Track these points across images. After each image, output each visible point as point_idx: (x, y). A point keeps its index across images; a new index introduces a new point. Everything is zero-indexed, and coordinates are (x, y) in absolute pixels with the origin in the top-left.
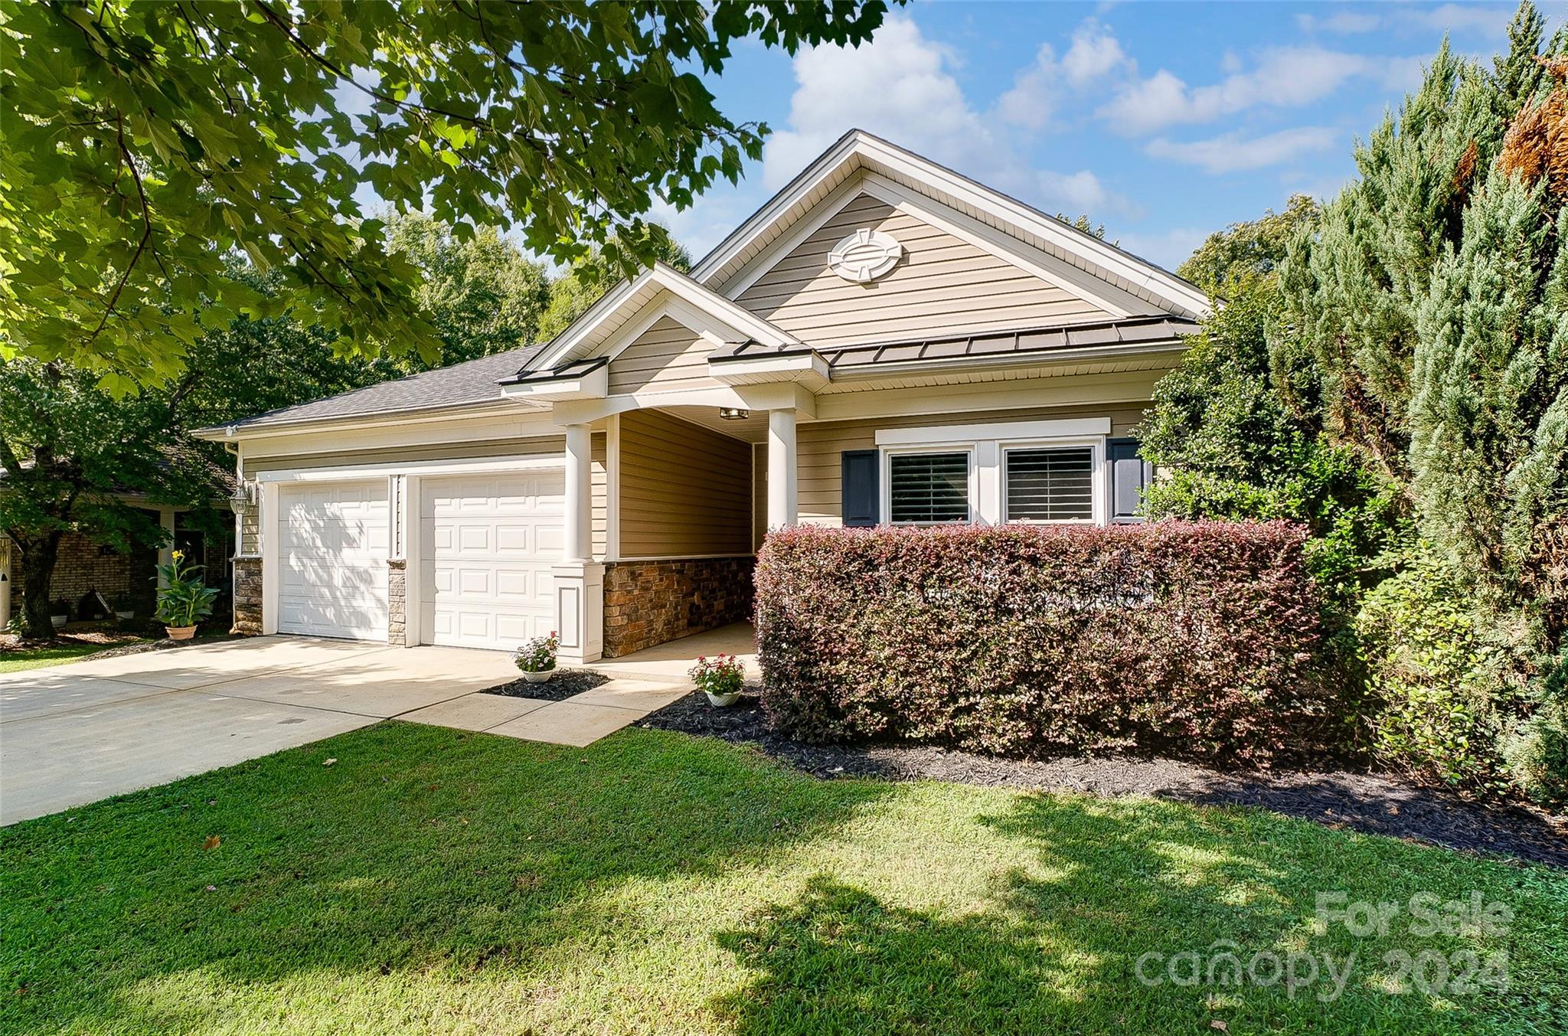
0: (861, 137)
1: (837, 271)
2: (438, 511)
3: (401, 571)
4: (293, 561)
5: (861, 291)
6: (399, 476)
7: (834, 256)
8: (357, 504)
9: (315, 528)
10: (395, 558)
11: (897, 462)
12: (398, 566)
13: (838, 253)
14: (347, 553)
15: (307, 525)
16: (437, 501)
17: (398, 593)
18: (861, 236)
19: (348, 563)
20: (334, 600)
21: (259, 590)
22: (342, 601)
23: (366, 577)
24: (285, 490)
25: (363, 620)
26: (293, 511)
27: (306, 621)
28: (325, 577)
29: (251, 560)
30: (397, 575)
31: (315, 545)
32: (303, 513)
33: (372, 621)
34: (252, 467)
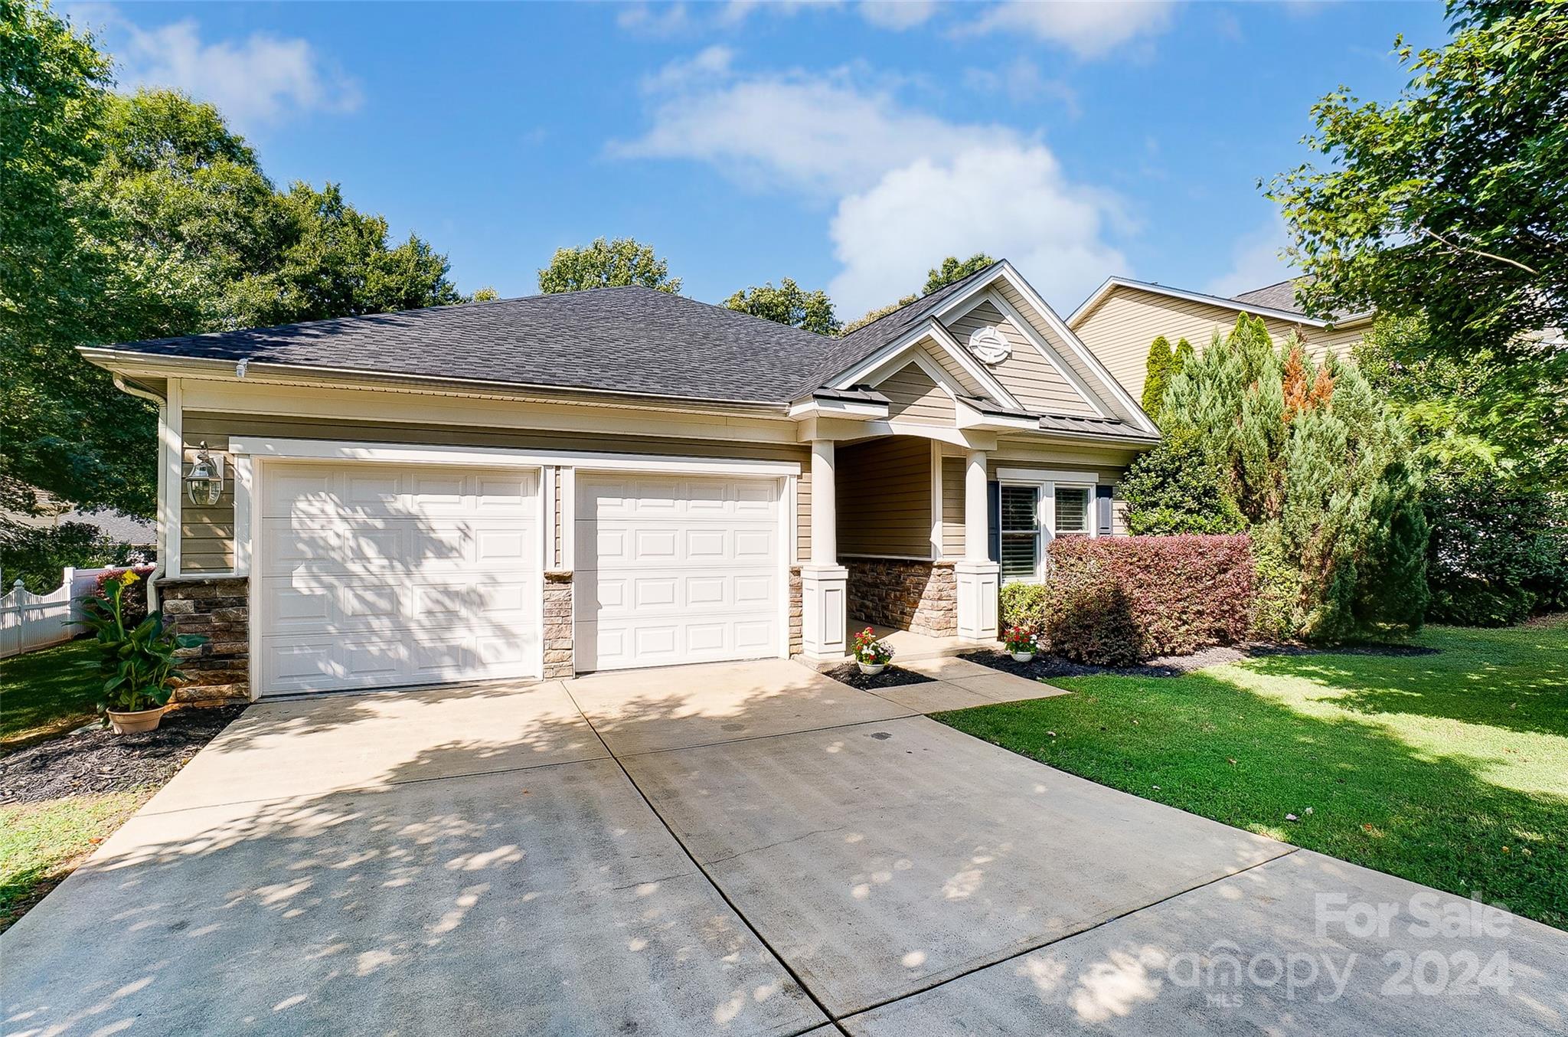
0: (1006, 266)
1: (975, 351)
2: (601, 512)
3: (563, 586)
4: (301, 582)
6: (558, 468)
7: (973, 340)
8: (456, 498)
9: (362, 531)
10: (552, 570)
12: (563, 579)
13: (976, 338)
14: (433, 567)
15: (341, 527)
16: (600, 501)
17: (556, 613)
18: (988, 331)
19: (438, 580)
20: (403, 632)
21: (239, 631)
22: (421, 636)
23: (475, 600)
24: (270, 468)
25: (466, 658)
26: (302, 505)
27: (339, 669)
28: (384, 604)
29: (214, 584)
30: (559, 591)
31: (360, 556)
32: (330, 509)
33: (486, 655)
34: (212, 429)
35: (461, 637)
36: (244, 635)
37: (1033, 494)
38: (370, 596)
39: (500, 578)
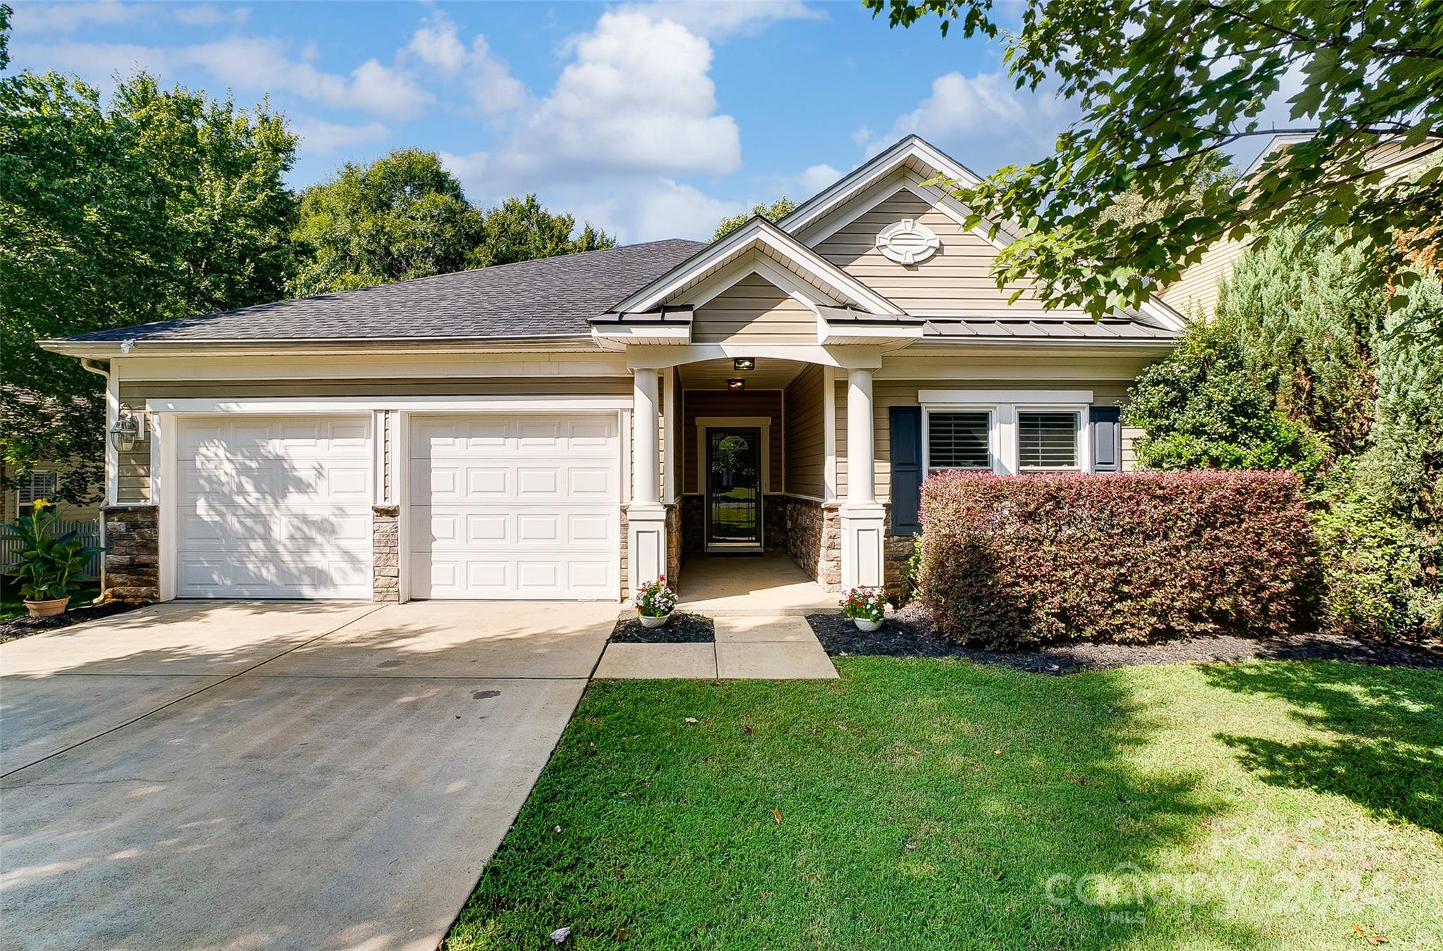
0: (917, 142)
1: (884, 251)
2: (435, 451)
3: (391, 519)
4: (202, 508)
5: (905, 272)
6: (387, 412)
7: (882, 238)
8: (312, 441)
9: (244, 470)
10: (381, 504)
12: (391, 513)
13: (886, 236)
14: (295, 500)
15: (229, 467)
17: (385, 544)
18: (904, 225)
19: (299, 511)
20: (273, 556)
21: (151, 546)
22: (287, 557)
23: (326, 528)
24: (187, 423)
25: (321, 578)
26: (203, 450)
27: (228, 582)
28: (259, 529)
29: (136, 510)
30: (386, 524)
31: (242, 491)
32: (221, 452)
33: (337, 577)
34: (136, 393)
35: (316, 559)
36: (155, 551)
37: (981, 420)
38: (249, 522)
39: (349, 511)
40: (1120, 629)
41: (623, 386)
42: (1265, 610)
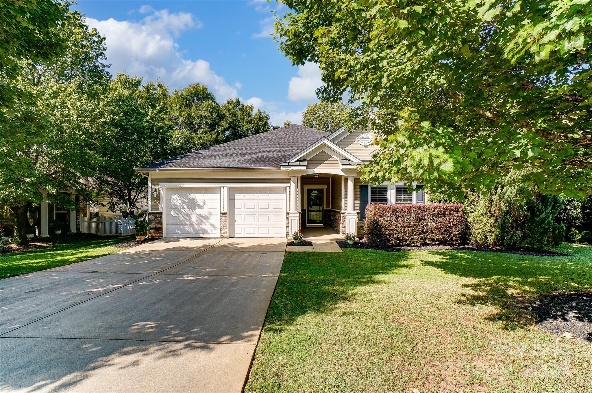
1: (359, 142)
2: (236, 198)
4: (173, 213)
5: (364, 147)
6: (224, 187)
7: (358, 139)
8: (202, 195)
9: (184, 202)
10: (222, 212)
11: (372, 188)
12: (225, 214)
14: (198, 211)
15: (180, 202)
16: (236, 195)
17: (223, 223)
18: (364, 135)
19: (199, 213)
20: (192, 225)
21: (161, 223)
22: (196, 226)
23: (206, 218)
24: (168, 190)
25: (205, 231)
26: (173, 197)
27: (180, 232)
28: (188, 218)
29: (157, 213)
30: (224, 217)
31: (183, 208)
32: (178, 197)
33: (209, 231)
34: (156, 182)
35: (204, 226)
36: (162, 224)
37: (386, 189)
38: (185, 216)
39: (213, 213)
40: (413, 243)
41: (288, 180)
42: (452, 239)
